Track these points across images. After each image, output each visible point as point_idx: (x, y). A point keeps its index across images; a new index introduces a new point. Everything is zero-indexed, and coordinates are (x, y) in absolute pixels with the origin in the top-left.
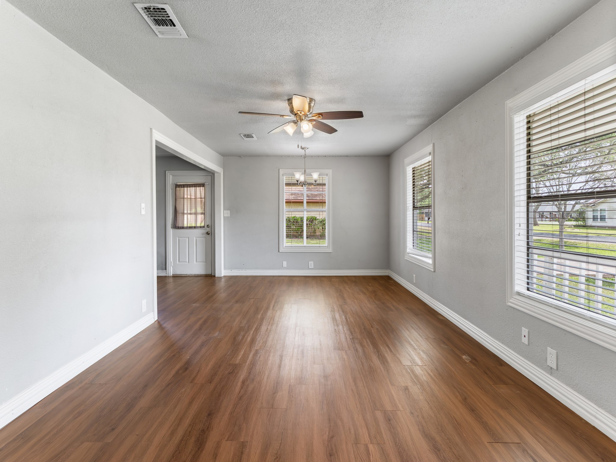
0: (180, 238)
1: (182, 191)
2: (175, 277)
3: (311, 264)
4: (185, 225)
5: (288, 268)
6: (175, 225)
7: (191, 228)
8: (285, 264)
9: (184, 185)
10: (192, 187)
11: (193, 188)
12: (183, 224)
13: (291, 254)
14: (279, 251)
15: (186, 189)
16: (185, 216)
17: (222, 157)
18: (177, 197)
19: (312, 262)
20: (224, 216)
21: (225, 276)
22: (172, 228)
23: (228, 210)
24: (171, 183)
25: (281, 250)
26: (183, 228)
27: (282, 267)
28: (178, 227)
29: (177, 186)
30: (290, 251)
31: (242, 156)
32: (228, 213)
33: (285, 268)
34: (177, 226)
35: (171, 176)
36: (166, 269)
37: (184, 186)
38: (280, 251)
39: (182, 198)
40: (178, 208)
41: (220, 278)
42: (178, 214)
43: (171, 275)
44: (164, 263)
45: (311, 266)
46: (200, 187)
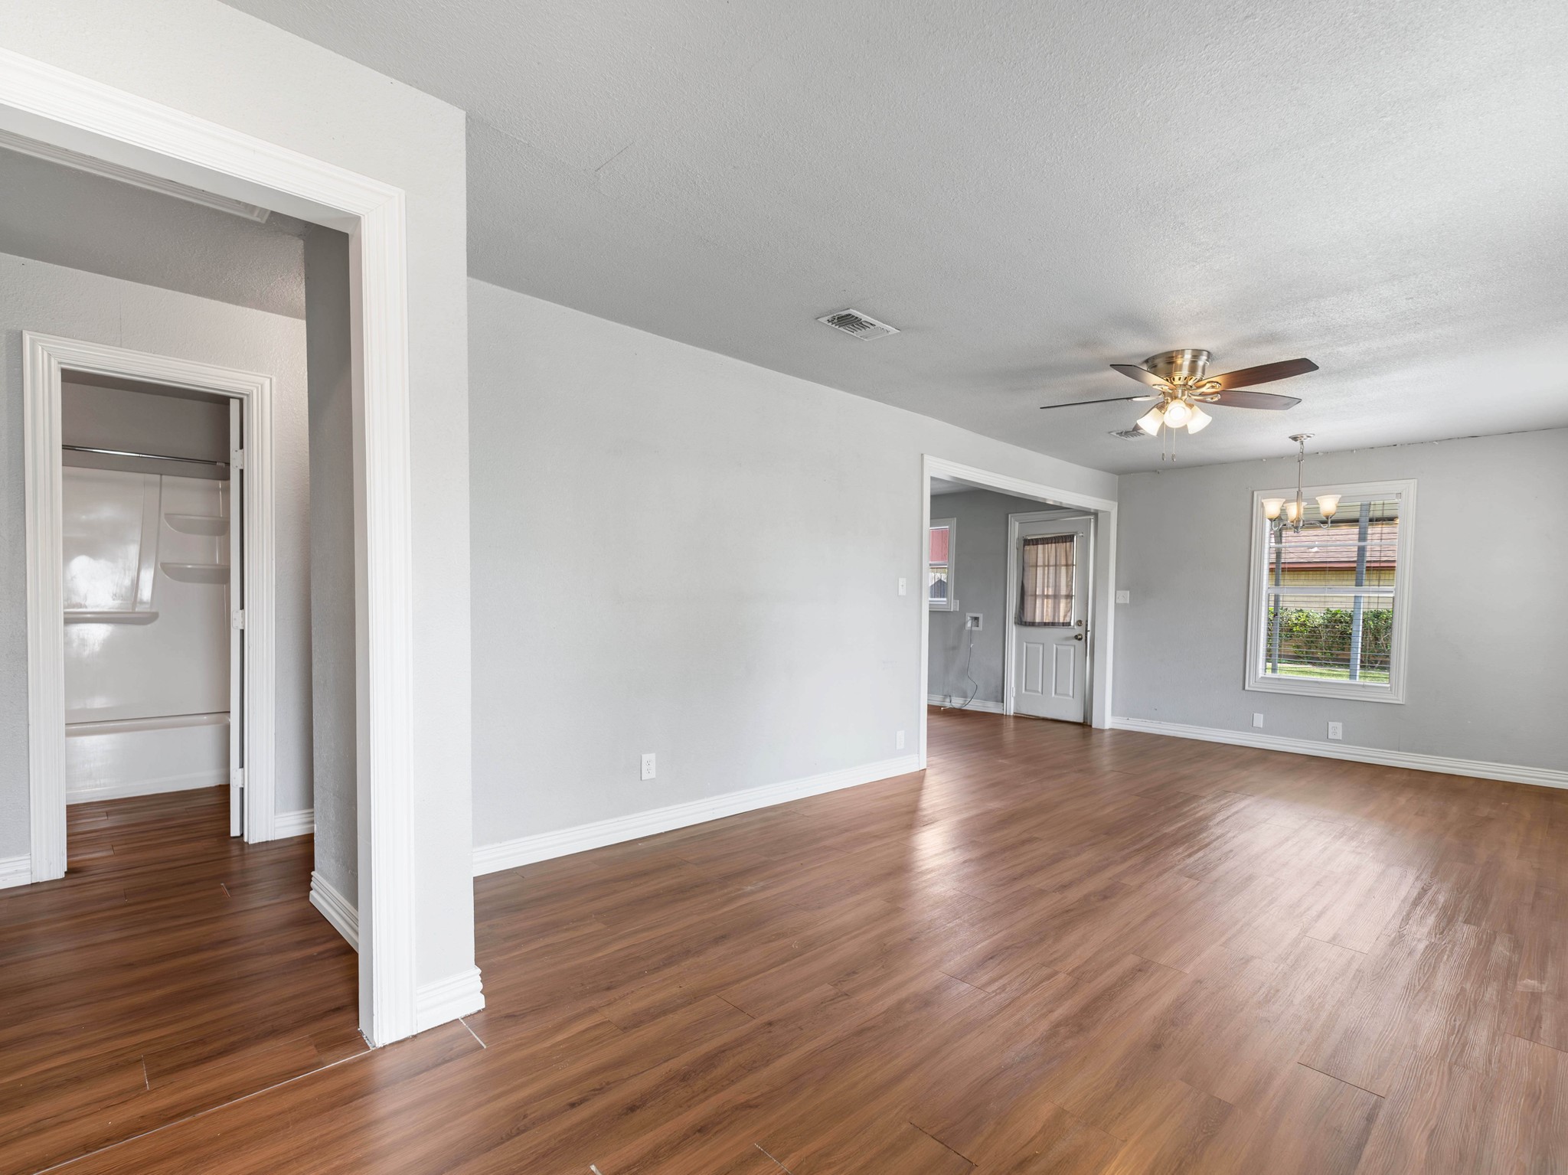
0: (1029, 645)
1: (1034, 552)
2: (1019, 718)
3: (1336, 729)
4: (1038, 620)
5: (1266, 730)
6: (1021, 618)
7: (1046, 624)
8: (1259, 720)
9: (1037, 540)
10: (1052, 543)
11: (1053, 545)
12: (1034, 618)
13: (1275, 698)
14: (1244, 688)
15: (1040, 547)
16: (1039, 602)
17: (1117, 477)
18: (1026, 565)
19: (1339, 725)
20: (1117, 602)
21: (1111, 729)
22: (1015, 623)
23: (1127, 589)
24: (1017, 536)
25: (1249, 686)
26: (1033, 624)
27: (1250, 727)
28: (1026, 622)
29: (1027, 542)
30: (1275, 689)
31: (1160, 471)
32: (1125, 597)
33: (1258, 730)
34: (1024, 620)
35: (1017, 524)
36: (1003, 702)
37: (1036, 542)
38: (1247, 688)
39: (1032, 566)
40: (1026, 585)
41: (1102, 731)
42: (1026, 598)
43: (1012, 714)
44: (1000, 689)
45: (1335, 733)
46: (1066, 542)
